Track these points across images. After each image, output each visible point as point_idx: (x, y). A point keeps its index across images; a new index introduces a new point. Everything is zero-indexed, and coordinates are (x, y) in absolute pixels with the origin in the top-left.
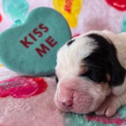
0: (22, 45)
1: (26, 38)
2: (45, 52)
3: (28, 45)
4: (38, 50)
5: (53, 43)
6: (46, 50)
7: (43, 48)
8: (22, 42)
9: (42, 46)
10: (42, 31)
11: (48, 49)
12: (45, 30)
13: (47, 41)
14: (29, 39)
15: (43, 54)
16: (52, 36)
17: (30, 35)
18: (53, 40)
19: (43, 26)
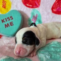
0: (1, 21)
1: (4, 19)
2: (7, 27)
3: (3, 22)
4: (5, 25)
5: (12, 24)
6: (8, 26)
7: (8, 25)
8: (2, 20)
9: (8, 24)
10: (11, 19)
11: (9, 26)
13: (10, 23)
14: (5, 20)
15: (6, 27)
17: (6, 19)
18: (12, 23)
19: (12, 17)
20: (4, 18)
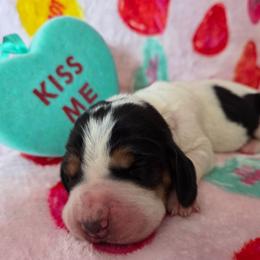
0: (36, 99)
1: (43, 85)
3: (49, 99)
4: (66, 109)
5: (91, 96)
6: (81, 110)
7: (75, 106)
8: (36, 92)
9: (74, 101)
10: (73, 70)
12: (76, 68)
13: (81, 92)
14: (50, 88)
15: (75, 117)
16: (89, 81)
17: (51, 78)
18: (91, 91)
19: (73, 62)
20: (42, 76)
